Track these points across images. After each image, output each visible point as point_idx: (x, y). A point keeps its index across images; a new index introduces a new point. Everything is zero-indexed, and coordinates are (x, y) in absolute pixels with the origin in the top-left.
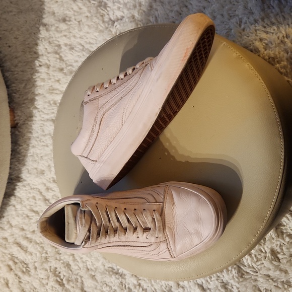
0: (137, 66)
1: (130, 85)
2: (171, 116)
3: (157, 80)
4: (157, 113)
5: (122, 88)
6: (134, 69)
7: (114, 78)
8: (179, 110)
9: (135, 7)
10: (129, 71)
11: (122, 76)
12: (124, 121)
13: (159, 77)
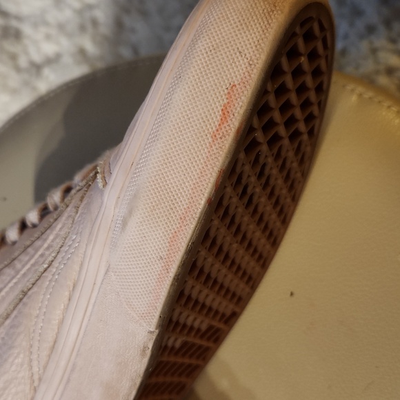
0: (78, 179)
1: (48, 248)
2: (218, 330)
3: (125, 223)
4: (145, 348)
5: (26, 258)
6: (68, 190)
7: (12, 224)
8: (243, 308)
9: (82, 28)
10: (55, 197)
11: (33, 217)
12: (36, 377)
13: (130, 212)
